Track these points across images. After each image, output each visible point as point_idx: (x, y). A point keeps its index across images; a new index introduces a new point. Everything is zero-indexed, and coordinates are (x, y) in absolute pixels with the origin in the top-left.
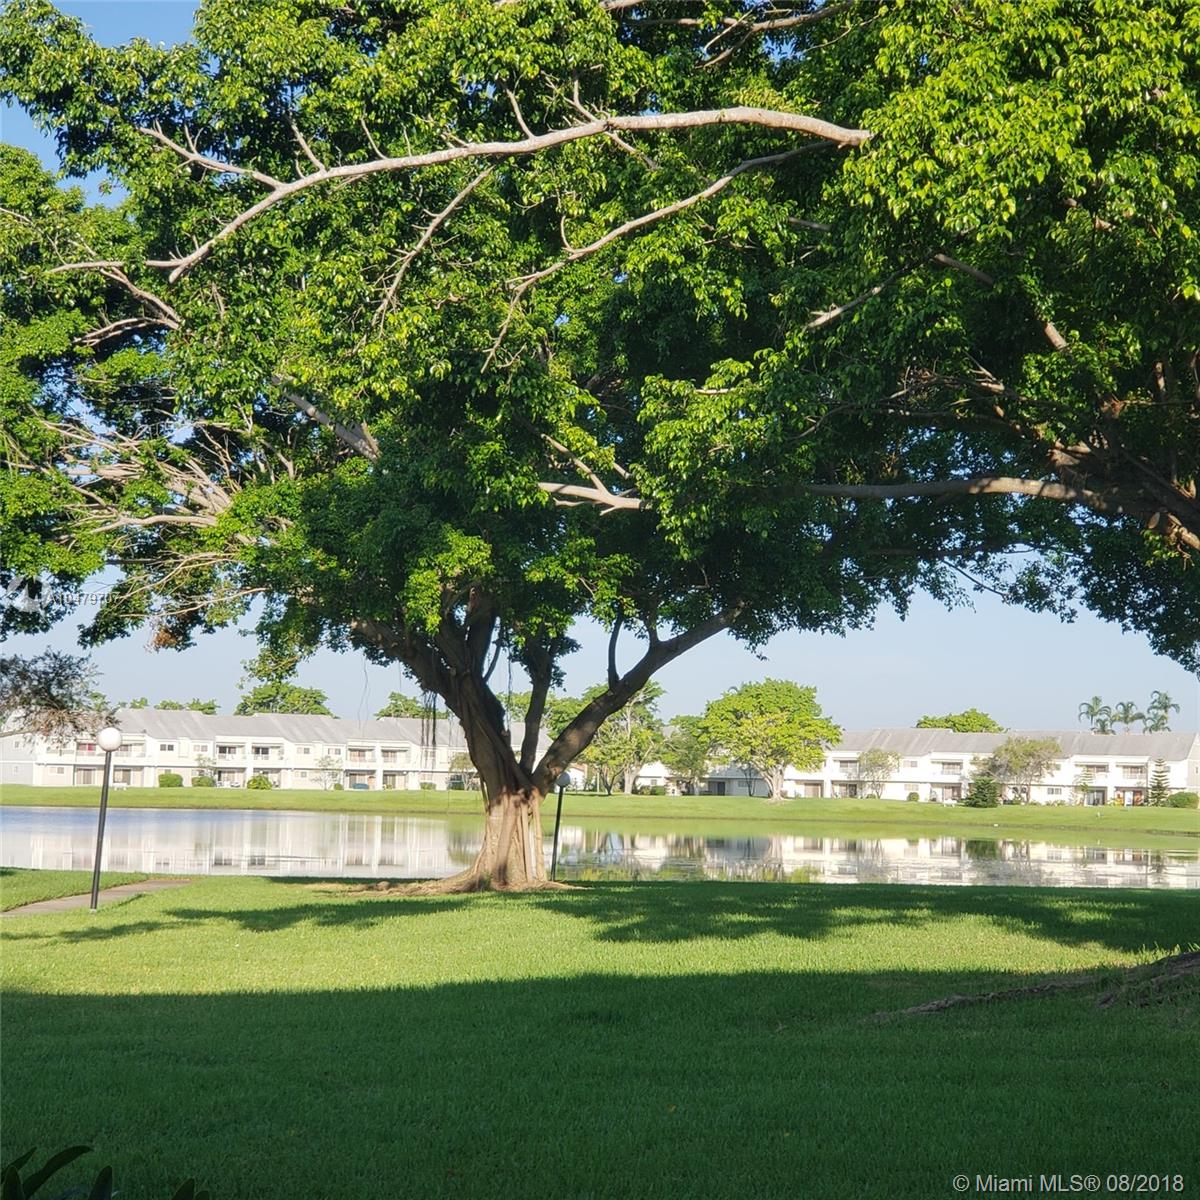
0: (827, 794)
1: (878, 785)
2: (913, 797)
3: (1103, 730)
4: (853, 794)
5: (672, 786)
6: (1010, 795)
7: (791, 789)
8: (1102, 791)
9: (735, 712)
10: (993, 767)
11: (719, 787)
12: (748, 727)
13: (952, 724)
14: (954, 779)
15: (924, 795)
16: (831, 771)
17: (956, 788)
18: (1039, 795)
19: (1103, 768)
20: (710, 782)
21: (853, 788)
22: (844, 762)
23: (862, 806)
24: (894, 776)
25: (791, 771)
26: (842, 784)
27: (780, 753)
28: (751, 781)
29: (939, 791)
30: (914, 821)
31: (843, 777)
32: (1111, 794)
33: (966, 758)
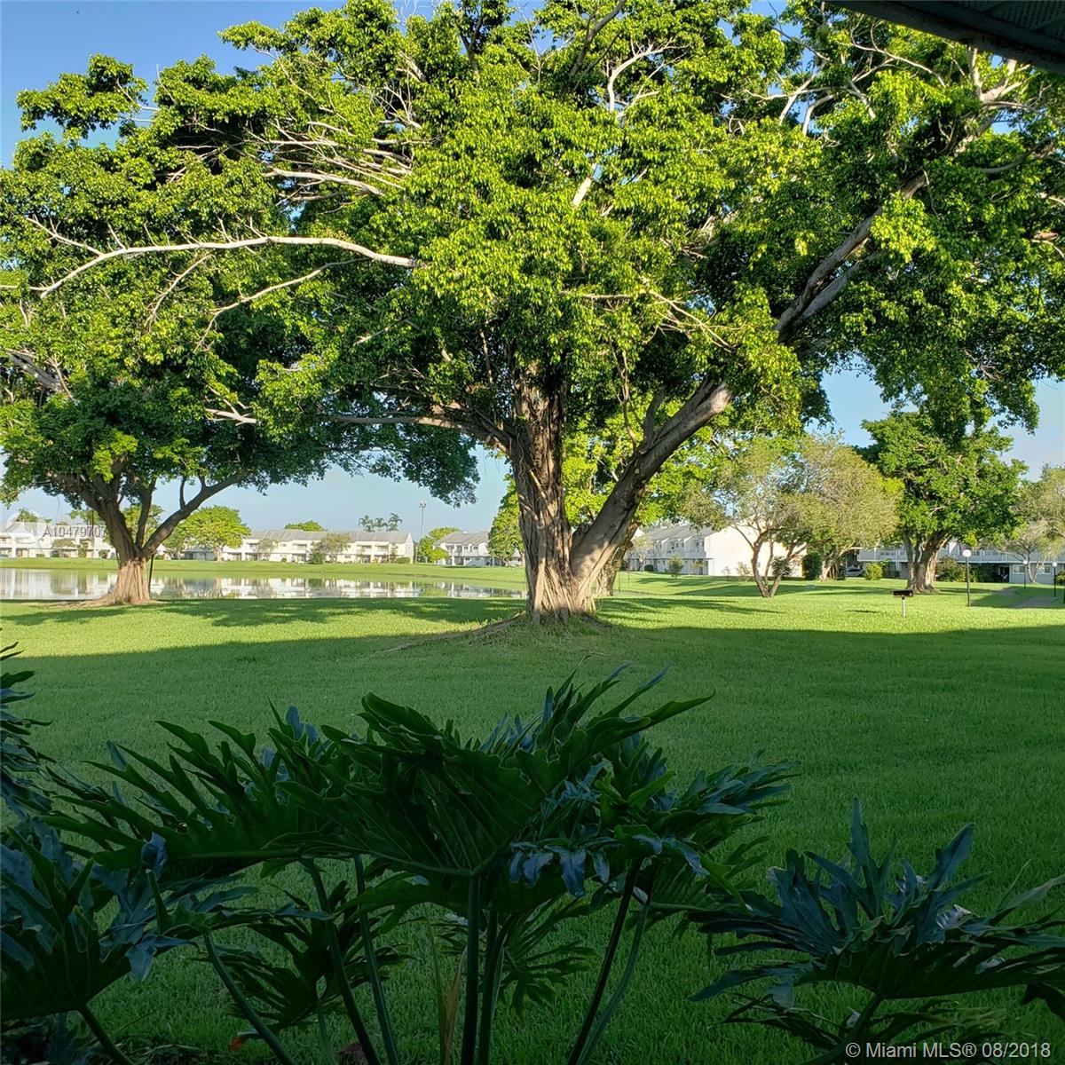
0: (243, 559)
1: (267, 555)
2: (284, 560)
3: (369, 530)
4: (256, 559)
5: (167, 555)
6: (328, 559)
7: (226, 556)
8: (369, 557)
9: (199, 521)
10: (321, 546)
11: (190, 555)
12: (205, 528)
13: (300, 526)
14: (303, 552)
15: (289, 558)
16: (245, 549)
17: (304, 556)
18: (341, 559)
19: (369, 547)
20: (186, 553)
21: (255, 556)
22: (251, 545)
23: (261, 564)
24: (275, 550)
25: (227, 549)
26: (250, 554)
27: (221, 540)
28: (206, 553)
29: (296, 557)
30: (283, 570)
31: (251, 551)
32: (372, 558)
33: (309, 543)
